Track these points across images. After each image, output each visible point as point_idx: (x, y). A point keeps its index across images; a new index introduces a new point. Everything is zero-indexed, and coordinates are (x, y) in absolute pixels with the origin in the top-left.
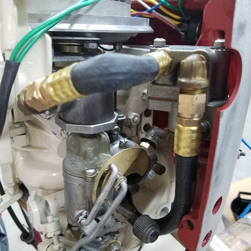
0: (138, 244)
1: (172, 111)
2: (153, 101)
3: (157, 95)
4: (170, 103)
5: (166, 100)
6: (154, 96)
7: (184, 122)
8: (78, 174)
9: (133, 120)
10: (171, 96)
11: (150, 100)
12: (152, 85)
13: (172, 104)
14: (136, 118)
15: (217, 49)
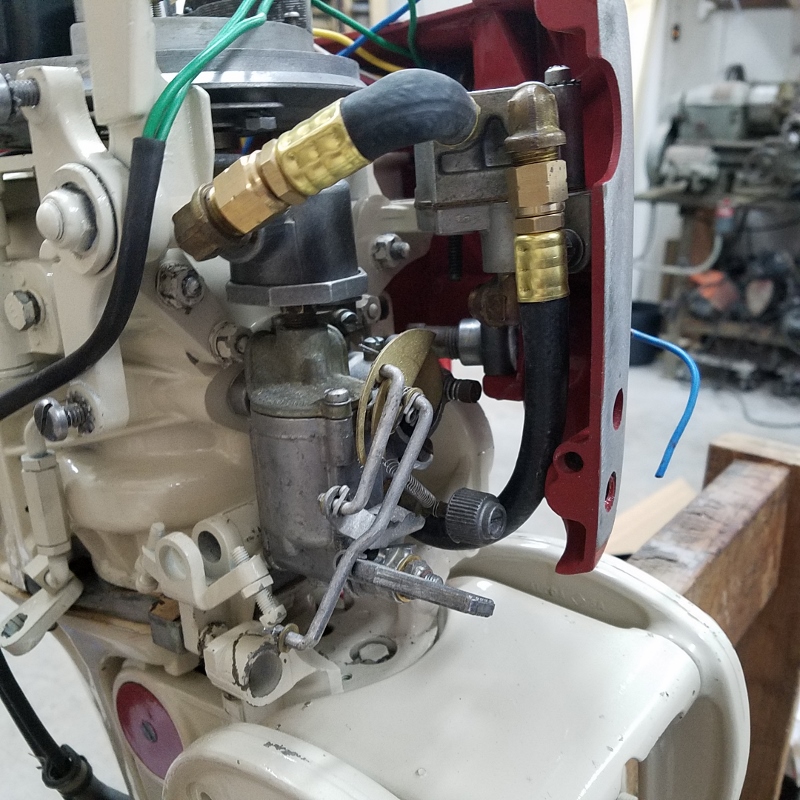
0: (431, 623)
1: (491, 227)
2: (448, 212)
3: (454, 196)
4: (485, 208)
5: (476, 203)
6: (447, 199)
7: (535, 224)
8: (308, 411)
9: (368, 312)
10: (485, 192)
11: (440, 211)
12: (439, 176)
13: (490, 210)
14: (373, 306)
15: (556, 85)
